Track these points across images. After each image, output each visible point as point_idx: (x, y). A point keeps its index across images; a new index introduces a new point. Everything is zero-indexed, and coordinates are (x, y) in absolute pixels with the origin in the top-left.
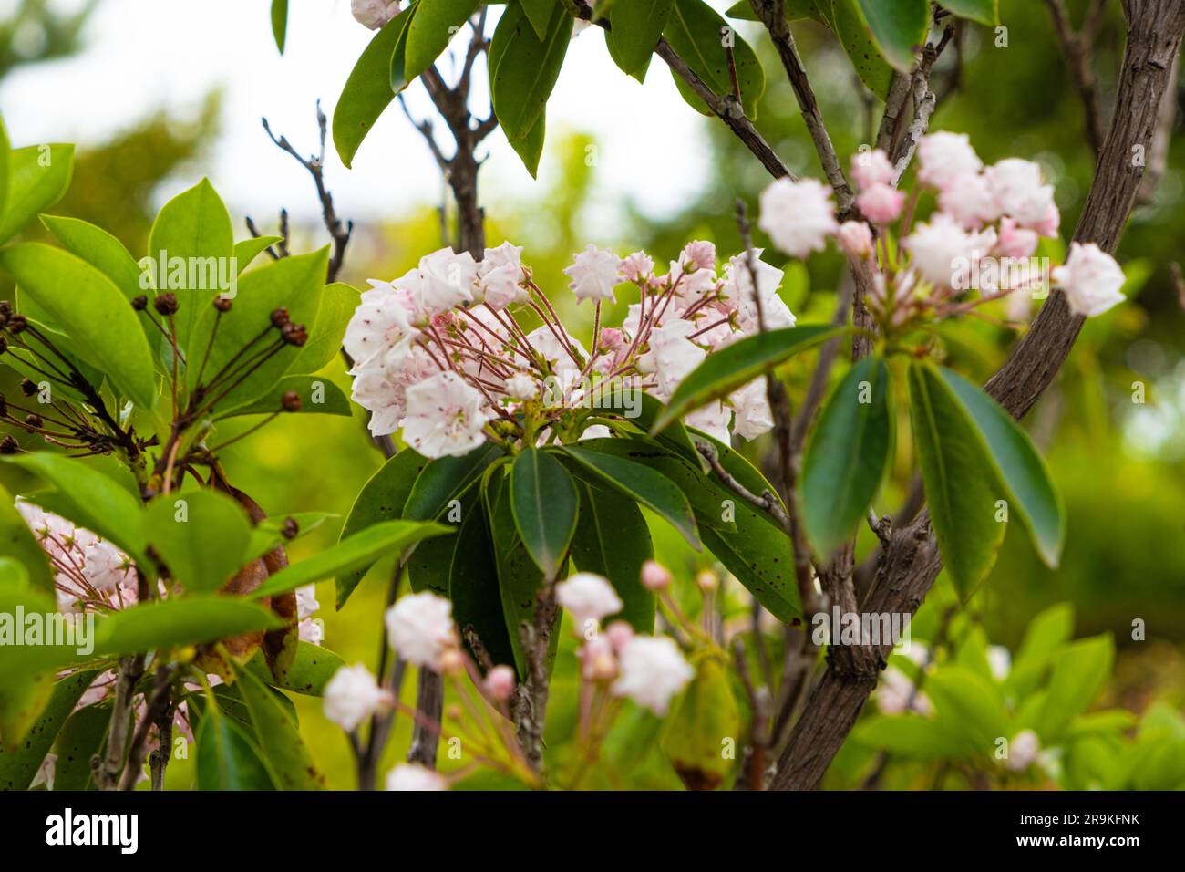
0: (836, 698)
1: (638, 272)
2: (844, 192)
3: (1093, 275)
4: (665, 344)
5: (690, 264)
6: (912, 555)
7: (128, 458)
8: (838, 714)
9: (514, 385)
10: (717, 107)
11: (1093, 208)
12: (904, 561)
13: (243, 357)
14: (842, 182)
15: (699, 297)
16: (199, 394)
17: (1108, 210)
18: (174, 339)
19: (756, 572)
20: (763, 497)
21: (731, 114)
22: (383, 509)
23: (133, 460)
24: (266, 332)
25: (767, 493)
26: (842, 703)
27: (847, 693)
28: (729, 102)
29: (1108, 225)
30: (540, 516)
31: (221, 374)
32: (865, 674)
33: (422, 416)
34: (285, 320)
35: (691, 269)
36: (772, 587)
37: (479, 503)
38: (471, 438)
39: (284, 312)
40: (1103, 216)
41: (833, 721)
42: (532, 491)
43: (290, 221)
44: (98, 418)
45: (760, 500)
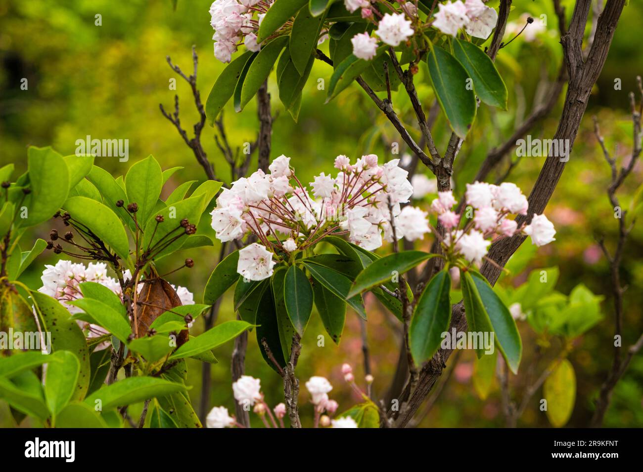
0: (423, 380)
1: (343, 166)
2: (436, 157)
3: (541, 232)
4: (354, 220)
5: (366, 166)
6: (460, 318)
7: (114, 266)
8: (424, 387)
9: (287, 245)
10: (381, 106)
11: (548, 166)
12: (456, 321)
13: (168, 237)
14: (435, 153)
15: (370, 178)
16: (148, 252)
17: (555, 167)
18: (136, 219)
19: (391, 303)
20: (395, 292)
21: (387, 109)
22: (225, 275)
23: (116, 268)
24: (178, 228)
25: (397, 290)
26: (426, 382)
27: (428, 378)
28: (386, 104)
29: (555, 173)
30: (297, 303)
31: (158, 244)
32: (436, 371)
33: (246, 259)
34: (187, 225)
35: (366, 168)
36: (398, 309)
37: (269, 287)
38: (267, 273)
39: (186, 221)
40: (553, 170)
41: (422, 390)
42: (294, 291)
43: (180, 101)
44: (102, 250)
45: (394, 293)
